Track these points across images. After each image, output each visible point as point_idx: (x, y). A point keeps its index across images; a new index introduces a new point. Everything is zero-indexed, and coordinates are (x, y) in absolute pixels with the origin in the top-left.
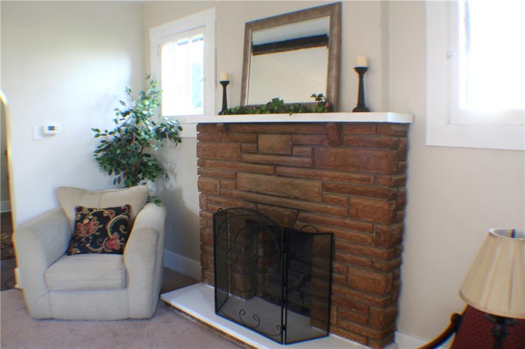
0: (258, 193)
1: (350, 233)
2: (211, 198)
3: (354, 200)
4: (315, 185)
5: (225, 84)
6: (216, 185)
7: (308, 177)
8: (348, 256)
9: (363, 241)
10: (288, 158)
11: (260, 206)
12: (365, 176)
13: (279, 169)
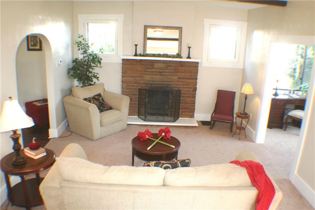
0: (152, 81)
1: (186, 89)
2: (129, 84)
3: (187, 80)
4: (176, 78)
5: (136, 45)
6: (132, 80)
7: (173, 75)
8: (185, 95)
9: (189, 91)
10: (165, 70)
11: (153, 85)
12: (191, 74)
13: (162, 73)
